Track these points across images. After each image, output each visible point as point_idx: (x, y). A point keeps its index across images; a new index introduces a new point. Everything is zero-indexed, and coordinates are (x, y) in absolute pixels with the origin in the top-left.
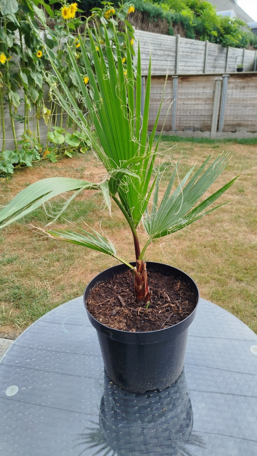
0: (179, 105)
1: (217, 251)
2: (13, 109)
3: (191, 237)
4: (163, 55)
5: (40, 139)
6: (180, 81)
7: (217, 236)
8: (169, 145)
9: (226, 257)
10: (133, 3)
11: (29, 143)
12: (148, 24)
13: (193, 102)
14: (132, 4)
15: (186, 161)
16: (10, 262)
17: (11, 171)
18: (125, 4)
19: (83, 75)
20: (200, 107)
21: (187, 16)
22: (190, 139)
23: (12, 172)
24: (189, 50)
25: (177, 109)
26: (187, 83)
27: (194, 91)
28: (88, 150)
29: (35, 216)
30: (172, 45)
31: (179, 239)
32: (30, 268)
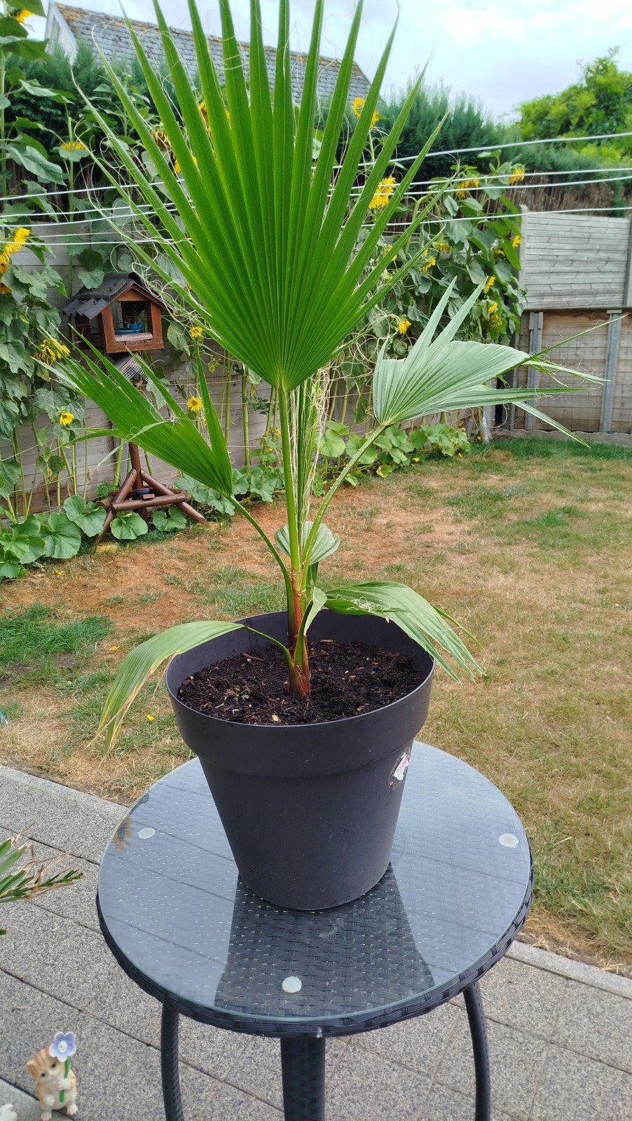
0: (622, 375)
1: (622, 713)
2: (248, 387)
3: (574, 678)
4: (593, 262)
6: (626, 320)
8: (586, 467)
10: (523, 163)
11: (272, 455)
12: (562, 194)
14: (519, 164)
15: (617, 506)
17: (230, 510)
18: (503, 165)
19: (398, 318)
23: (232, 512)
25: (617, 383)
28: (394, 471)
29: (260, 603)
30: (620, 236)
31: (545, 679)
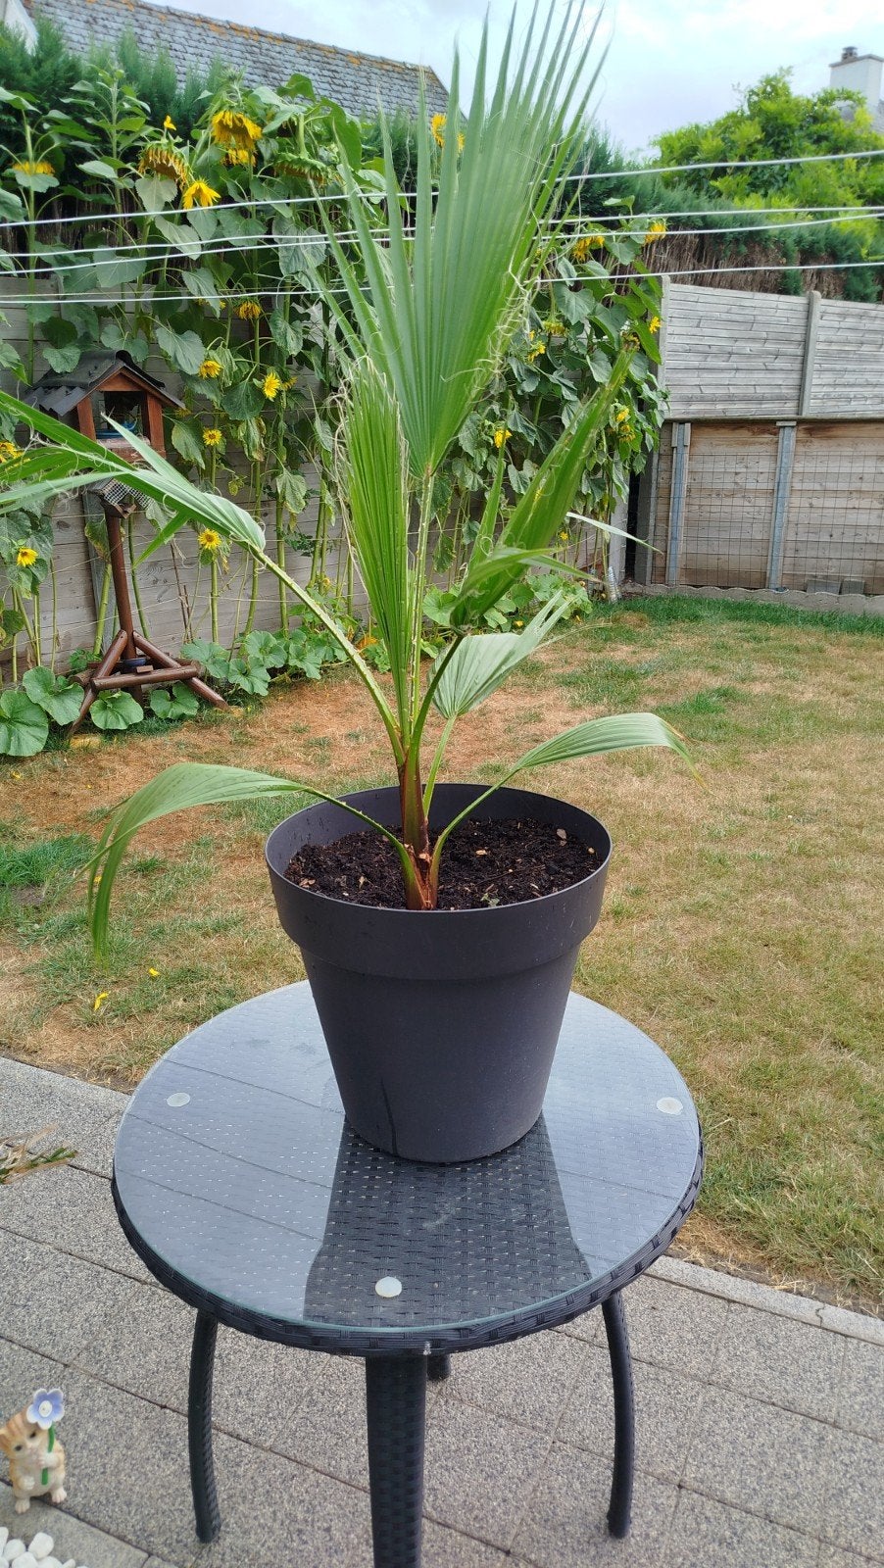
0: (797, 510)
1: (798, 957)
2: (285, 517)
3: (734, 912)
4: (758, 355)
5: (353, 601)
6: (801, 435)
7: (815, 917)
8: (748, 635)
9: (821, 977)
10: (663, 216)
12: (717, 261)
13: (842, 502)
14: (659, 218)
15: (789, 687)
16: (221, 929)
17: (262, 689)
18: (637, 217)
19: (493, 425)
20: (863, 519)
21: (853, 232)
22: (822, 619)
23: (264, 692)
24: (851, 336)
25: (788, 522)
26: (825, 443)
27: (845, 467)
30: (793, 322)
31: (696, 914)
32: (268, 949)
